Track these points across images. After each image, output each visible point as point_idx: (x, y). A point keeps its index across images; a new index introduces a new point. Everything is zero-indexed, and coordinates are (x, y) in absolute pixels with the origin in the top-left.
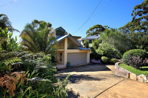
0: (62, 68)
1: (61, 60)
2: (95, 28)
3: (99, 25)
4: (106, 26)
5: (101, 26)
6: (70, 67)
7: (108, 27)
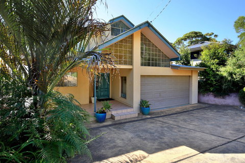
0: (128, 117)
1: (124, 95)
2: (188, 37)
3: (196, 33)
4: (210, 33)
5: (200, 33)
6: (149, 114)
7: (213, 35)
